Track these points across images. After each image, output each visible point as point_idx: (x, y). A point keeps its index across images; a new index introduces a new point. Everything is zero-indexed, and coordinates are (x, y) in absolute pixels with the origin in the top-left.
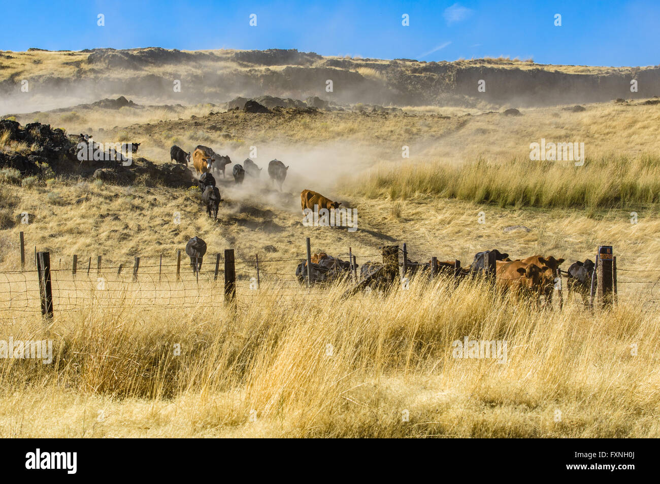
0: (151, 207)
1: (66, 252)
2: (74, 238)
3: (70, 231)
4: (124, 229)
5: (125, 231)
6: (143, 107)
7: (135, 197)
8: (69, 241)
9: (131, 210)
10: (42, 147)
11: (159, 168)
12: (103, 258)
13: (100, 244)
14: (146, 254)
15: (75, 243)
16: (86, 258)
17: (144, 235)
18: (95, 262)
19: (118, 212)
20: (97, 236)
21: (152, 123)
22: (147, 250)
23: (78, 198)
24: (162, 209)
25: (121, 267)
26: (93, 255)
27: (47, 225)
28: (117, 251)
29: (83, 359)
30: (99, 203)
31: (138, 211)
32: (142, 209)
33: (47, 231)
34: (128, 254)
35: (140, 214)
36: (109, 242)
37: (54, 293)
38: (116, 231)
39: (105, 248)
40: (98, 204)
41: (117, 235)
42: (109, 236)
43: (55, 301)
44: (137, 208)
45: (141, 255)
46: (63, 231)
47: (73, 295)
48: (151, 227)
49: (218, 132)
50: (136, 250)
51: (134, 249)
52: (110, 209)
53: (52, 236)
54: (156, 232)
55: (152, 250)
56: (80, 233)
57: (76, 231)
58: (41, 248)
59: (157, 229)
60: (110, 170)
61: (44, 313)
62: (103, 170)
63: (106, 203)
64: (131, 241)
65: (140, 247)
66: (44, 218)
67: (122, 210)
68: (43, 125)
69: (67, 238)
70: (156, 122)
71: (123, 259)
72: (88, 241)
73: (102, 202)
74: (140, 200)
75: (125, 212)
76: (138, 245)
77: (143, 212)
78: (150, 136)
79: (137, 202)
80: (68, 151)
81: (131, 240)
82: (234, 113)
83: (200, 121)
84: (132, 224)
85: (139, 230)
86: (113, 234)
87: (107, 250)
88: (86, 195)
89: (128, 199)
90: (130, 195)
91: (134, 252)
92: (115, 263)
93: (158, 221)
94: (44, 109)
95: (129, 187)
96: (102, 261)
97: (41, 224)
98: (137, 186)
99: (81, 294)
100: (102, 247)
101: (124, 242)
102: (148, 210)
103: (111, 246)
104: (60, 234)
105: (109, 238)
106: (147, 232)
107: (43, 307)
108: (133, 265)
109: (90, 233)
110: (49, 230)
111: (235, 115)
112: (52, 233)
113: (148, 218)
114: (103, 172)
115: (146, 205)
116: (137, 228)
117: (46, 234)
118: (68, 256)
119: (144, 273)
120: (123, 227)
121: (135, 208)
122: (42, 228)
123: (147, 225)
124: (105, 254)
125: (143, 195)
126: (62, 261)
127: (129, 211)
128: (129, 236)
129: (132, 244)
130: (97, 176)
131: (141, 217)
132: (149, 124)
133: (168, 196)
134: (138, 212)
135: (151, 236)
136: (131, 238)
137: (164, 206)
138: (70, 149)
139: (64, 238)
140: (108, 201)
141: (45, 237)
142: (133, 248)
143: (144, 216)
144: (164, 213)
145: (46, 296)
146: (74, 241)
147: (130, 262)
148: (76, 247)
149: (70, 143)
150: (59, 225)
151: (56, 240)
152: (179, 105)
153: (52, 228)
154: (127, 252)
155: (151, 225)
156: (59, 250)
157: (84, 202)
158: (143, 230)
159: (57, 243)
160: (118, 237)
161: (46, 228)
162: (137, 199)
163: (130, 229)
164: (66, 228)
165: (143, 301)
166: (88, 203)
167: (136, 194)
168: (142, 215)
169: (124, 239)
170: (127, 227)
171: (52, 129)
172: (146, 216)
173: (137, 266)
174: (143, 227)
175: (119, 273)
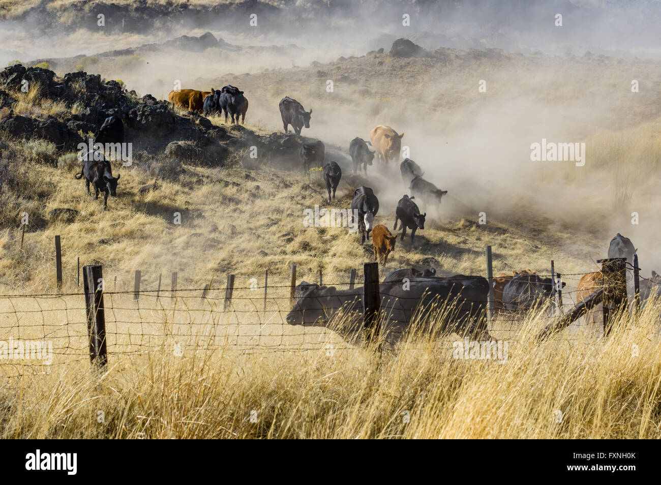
0: (251, 199)
1: (124, 265)
2: (135, 245)
3: (130, 235)
4: (211, 232)
5: (212, 235)
6: (239, 49)
7: (227, 184)
8: (128, 250)
9: (222, 203)
10: (88, 109)
11: (263, 141)
12: (180, 275)
13: (175, 254)
14: (244, 270)
15: (137, 253)
16: (154, 276)
17: (243, 242)
18: (166, 281)
19: (202, 206)
20: (171, 242)
21: (253, 72)
22: (245, 263)
23: (142, 186)
24: (268, 203)
25: (206, 290)
26: (164, 271)
27: (96, 225)
28: (200, 265)
29: (151, 427)
30: (174, 192)
31: (231, 204)
32: (238, 202)
33: (95, 234)
34: (217, 270)
35: (235, 210)
36: (189, 251)
37: (109, 327)
38: (200, 235)
39: (183, 260)
40: (172, 194)
41: (201, 240)
42: (188, 243)
43: (110, 340)
44: (231, 200)
45: (237, 272)
46: (120, 234)
47: (137, 329)
48: (251, 229)
49: (353, 87)
50: (229, 264)
51: (226, 262)
52: (190, 201)
53: (103, 242)
54: (259, 236)
55: (252, 263)
56: (144, 237)
57: (139, 234)
58: (87, 259)
59: (260, 231)
60: (189, 143)
61: (92, 357)
62: (180, 143)
63: (183, 192)
64: (221, 251)
65: (235, 260)
66: (92, 214)
67: (207, 203)
68: (90, 76)
69: (125, 244)
70: (259, 71)
71: (210, 277)
72: (157, 249)
73: (177, 192)
74: (235, 188)
75: (212, 207)
76: (232, 257)
77: (239, 206)
78: (250, 91)
79: (231, 191)
80: (127, 114)
81: (221, 248)
82: (376, 57)
83: (325, 69)
84: (222, 225)
85: (233, 234)
86: (194, 239)
87: (186, 264)
88: (154, 181)
89: (217, 187)
90: (220, 181)
91: (226, 267)
92: (197, 282)
93: (262, 220)
94: (90, 52)
95: (218, 169)
96: (178, 281)
97: (87, 225)
98: (231, 167)
99: (147, 329)
100: (178, 259)
101: (212, 251)
102: (247, 204)
103: (192, 257)
104: (116, 239)
105: (187, 245)
106: (246, 236)
107: (92, 349)
108: (225, 286)
109: (160, 238)
110: (99, 233)
111: (378, 60)
112: (103, 238)
113: (246, 216)
114: (180, 146)
115: (244, 196)
116: (230, 231)
117: (95, 238)
118: (127, 272)
119: (241, 298)
120: (210, 228)
121: (227, 200)
122: (88, 231)
123: (245, 226)
124: (182, 270)
125: (239, 181)
126: (118, 279)
127: (218, 204)
128: (219, 242)
129: (223, 254)
130: (171, 153)
131: (236, 215)
132: (248, 74)
133: (277, 182)
134: (232, 206)
135: (251, 243)
136: (221, 245)
137: (271, 198)
138: (130, 112)
139: (122, 245)
140: (186, 190)
141: (92, 244)
142: (224, 260)
143: (241, 212)
144: (270, 209)
145: (96, 331)
146: (136, 249)
147: (221, 282)
148: (138, 259)
149: (131, 102)
150: (114, 226)
151: (109, 248)
152: (294, 46)
153: (102, 230)
154: (216, 266)
155: (252, 226)
156: (115, 262)
157: (151, 191)
158: (240, 233)
159: (111, 253)
160: (202, 244)
161: (93, 230)
162: (230, 186)
163: (220, 232)
164: (123, 230)
165: (240, 341)
166: (157, 192)
167: (229, 179)
168: (238, 211)
169: (211, 246)
170: (215, 229)
171: (104, 81)
172: (244, 212)
173: (231, 288)
174: (239, 229)
175: (204, 297)
